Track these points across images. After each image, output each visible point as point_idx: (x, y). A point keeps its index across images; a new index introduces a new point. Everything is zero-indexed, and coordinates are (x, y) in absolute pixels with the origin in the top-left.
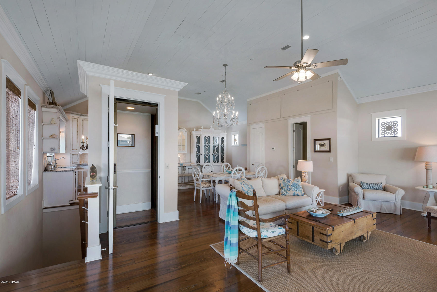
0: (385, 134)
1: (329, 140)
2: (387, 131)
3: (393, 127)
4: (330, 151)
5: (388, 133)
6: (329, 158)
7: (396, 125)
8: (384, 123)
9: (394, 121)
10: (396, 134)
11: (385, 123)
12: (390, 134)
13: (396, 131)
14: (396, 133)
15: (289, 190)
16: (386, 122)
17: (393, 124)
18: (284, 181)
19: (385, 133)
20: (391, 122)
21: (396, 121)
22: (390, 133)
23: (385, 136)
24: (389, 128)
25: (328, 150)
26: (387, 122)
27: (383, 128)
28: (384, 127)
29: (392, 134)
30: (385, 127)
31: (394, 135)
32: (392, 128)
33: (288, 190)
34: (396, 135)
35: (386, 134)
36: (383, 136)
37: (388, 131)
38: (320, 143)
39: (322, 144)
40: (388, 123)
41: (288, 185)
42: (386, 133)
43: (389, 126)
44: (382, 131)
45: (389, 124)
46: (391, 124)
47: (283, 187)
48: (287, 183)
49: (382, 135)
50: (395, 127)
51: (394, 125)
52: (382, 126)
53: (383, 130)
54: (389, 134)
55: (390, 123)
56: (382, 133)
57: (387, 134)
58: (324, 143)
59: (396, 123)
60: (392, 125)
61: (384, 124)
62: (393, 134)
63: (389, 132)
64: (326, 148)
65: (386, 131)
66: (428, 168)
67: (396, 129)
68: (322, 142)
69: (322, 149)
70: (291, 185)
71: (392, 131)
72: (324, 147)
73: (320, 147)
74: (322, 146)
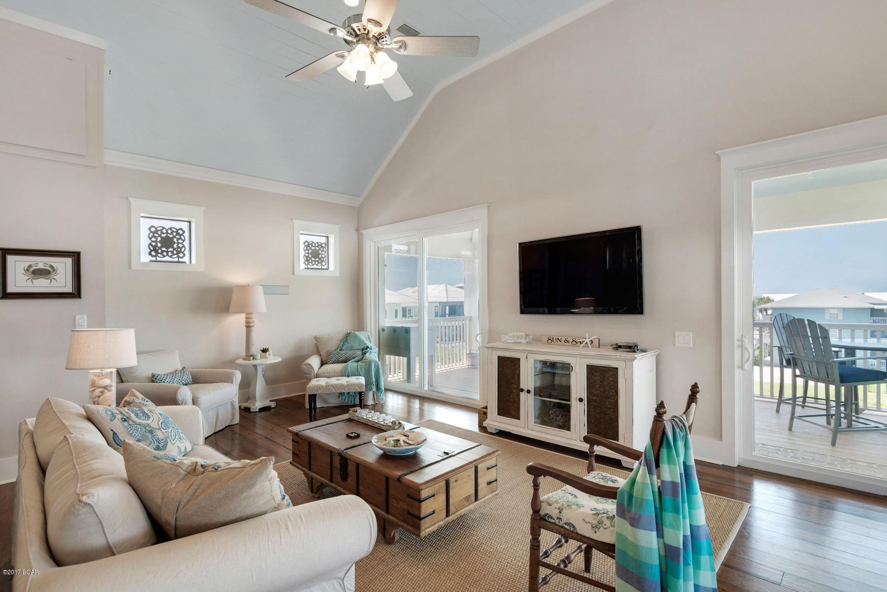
0: (159, 255)
1: (76, 257)
2: (164, 249)
3: (175, 240)
4: (76, 293)
5: (165, 254)
6: (75, 316)
7: (181, 239)
8: (156, 228)
9: (178, 229)
10: (182, 258)
11: (159, 229)
12: (171, 257)
13: (183, 250)
14: (181, 255)
15: (165, 447)
16: (161, 228)
17: (175, 234)
18: (125, 420)
19: (159, 253)
20: (170, 229)
21: (181, 229)
22: (170, 254)
23: (158, 259)
24: (168, 242)
25: (69, 289)
26: (164, 228)
27: (154, 239)
28: (156, 238)
29: (173, 257)
30: (159, 239)
31: (176, 260)
32: (175, 243)
33: (158, 448)
34: (180, 260)
35: (161, 256)
36: (154, 259)
37: (166, 250)
38: (30, 266)
39: (39, 270)
40: (164, 231)
41: (148, 428)
42: (161, 254)
43: (167, 236)
44: (151, 247)
45: (167, 233)
46: (172, 233)
49: (153, 256)
50: (180, 241)
51: (178, 237)
52: (151, 234)
53: (154, 244)
54: (167, 255)
55: (170, 231)
56: (151, 251)
57: (164, 256)
58: (51, 266)
59: (182, 234)
60: (174, 237)
61: (156, 232)
62: (176, 256)
63: (167, 252)
64: (62, 281)
65: (160, 248)
66: (251, 324)
67: (183, 247)
68: (41, 262)
69: (41, 285)
70: (160, 423)
71: (174, 249)
72: (50, 280)
73: (28, 279)
74: (38, 276)
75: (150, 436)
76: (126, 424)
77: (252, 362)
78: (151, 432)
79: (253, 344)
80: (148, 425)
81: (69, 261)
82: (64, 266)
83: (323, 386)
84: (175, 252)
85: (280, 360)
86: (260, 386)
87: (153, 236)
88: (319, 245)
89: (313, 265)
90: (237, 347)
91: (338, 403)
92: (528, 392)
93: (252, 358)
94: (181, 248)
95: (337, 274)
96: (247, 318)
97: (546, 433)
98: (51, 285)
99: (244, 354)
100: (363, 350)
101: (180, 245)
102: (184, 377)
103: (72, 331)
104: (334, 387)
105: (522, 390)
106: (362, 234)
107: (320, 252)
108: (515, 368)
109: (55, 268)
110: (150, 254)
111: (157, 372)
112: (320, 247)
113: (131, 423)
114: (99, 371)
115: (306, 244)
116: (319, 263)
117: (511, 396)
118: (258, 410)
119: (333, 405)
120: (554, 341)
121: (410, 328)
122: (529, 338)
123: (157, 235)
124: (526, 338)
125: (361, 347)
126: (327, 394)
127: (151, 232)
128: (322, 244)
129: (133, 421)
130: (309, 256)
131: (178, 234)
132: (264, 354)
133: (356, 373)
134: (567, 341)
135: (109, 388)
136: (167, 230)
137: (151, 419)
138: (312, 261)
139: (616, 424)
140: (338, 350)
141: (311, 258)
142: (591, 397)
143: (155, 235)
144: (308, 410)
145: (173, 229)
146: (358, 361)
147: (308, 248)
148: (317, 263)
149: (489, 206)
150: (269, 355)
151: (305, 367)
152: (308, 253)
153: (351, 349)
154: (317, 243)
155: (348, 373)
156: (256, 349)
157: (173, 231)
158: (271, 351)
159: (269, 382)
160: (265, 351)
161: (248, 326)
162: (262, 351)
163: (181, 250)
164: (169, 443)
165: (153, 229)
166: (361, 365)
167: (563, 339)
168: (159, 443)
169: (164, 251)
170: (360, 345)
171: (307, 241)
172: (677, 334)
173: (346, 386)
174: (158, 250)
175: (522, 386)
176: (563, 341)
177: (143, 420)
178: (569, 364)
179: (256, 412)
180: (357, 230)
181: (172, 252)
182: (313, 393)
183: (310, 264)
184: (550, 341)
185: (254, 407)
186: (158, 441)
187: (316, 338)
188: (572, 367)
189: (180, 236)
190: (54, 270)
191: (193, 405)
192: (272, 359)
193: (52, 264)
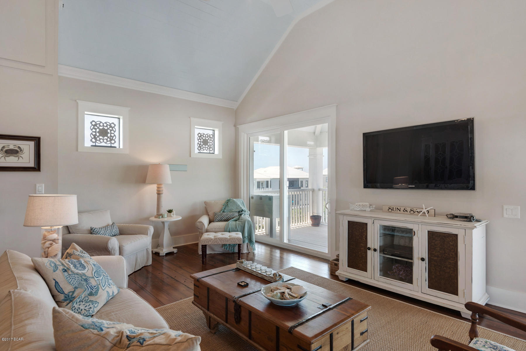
0: (98, 141)
1: (37, 141)
2: (101, 137)
3: (109, 131)
4: (37, 168)
5: (102, 141)
6: (35, 185)
7: (113, 130)
8: (96, 122)
9: (111, 123)
10: (113, 144)
12: (106, 143)
13: (114, 138)
14: (113, 142)
15: (96, 293)
16: (99, 122)
17: (109, 127)
18: (65, 271)
20: (106, 123)
21: (113, 123)
22: (105, 141)
23: (97, 144)
24: (104, 133)
25: (32, 164)
26: (101, 122)
27: (94, 130)
28: (96, 129)
29: (107, 143)
30: (98, 130)
31: (109, 145)
32: (108, 133)
33: (91, 294)
34: (112, 145)
35: (99, 142)
36: (94, 144)
37: (103, 138)
38: (4, 147)
39: (10, 150)
40: (101, 124)
41: (84, 277)
42: (99, 141)
43: (103, 128)
44: (92, 135)
45: (103, 126)
46: (107, 126)
47: (73, 292)
48: (80, 272)
49: (93, 142)
50: (112, 132)
51: (111, 129)
52: (92, 127)
53: (94, 133)
55: (105, 125)
56: (92, 138)
57: (101, 142)
58: (19, 147)
59: (114, 127)
60: (108, 129)
61: (96, 125)
62: (109, 142)
63: (103, 140)
64: (26, 160)
65: (98, 137)
66: (160, 192)
67: (114, 136)
68: (12, 144)
69: (12, 161)
70: (93, 272)
71: (108, 137)
72: (18, 158)
73: (2, 157)
74: (9, 155)
75: (85, 283)
76: (66, 274)
77: (161, 219)
78: (86, 280)
79: (162, 207)
80: (84, 275)
81: (32, 144)
82: (28, 147)
83: (212, 239)
84: (109, 140)
85: (180, 218)
86: (166, 237)
87: (94, 128)
88: (208, 136)
89: (204, 150)
90: (150, 208)
91: (221, 251)
92: (375, 250)
93: (161, 217)
94: (113, 137)
95: (221, 157)
96: (158, 188)
97: (390, 284)
98: (19, 161)
99: (155, 213)
100: (239, 212)
101: (113, 135)
102: (114, 230)
103: (30, 196)
104: (220, 240)
105: (369, 249)
106: (238, 128)
107: (209, 141)
108: (363, 231)
109: (22, 149)
110: (91, 140)
111: (94, 226)
112: (209, 137)
113: (70, 273)
114: (49, 228)
115: (199, 135)
116: (208, 149)
117: (360, 253)
118: (165, 255)
119: (218, 252)
120: (394, 210)
121: (272, 197)
122: (373, 207)
123: (96, 127)
124: (370, 207)
125: (238, 210)
126: (215, 244)
127: (92, 125)
128: (210, 135)
129: (72, 271)
130: (201, 143)
131: (111, 127)
132: (169, 214)
133: (235, 229)
134: (405, 210)
135: (56, 241)
136: (103, 124)
137: (87, 269)
138: (203, 147)
139: (456, 281)
140: (222, 212)
141: (202, 145)
142: (432, 258)
143: (95, 127)
144: (201, 256)
145: (107, 123)
146: (236, 221)
147: (201, 138)
148: (206, 149)
149: (337, 106)
150: (173, 214)
151: (198, 224)
152: (200, 142)
153: (231, 211)
154: (207, 134)
155: (229, 229)
156: (164, 210)
157: (107, 125)
158: (174, 212)
159: (173, 234)
160: (170, 211)
161: (159, 194)
162: (168, 211)
163: (113, 138)
164: (100, 290)
165: (93, 123)
166: (239, 224)
167: (402, 209)
168: (92, 290)
169: (101, 139)
170: (237, 208)
171: (199, 133)
172: (505, 207)
173: (229, 240)
174: (97, 138)
175: (369, 245)
176: (402, 211)
177: (80, 270)
178: (412, 229)
179: (164, 256)
180: (235, 126)
181: (107, 140)
182: (205, 244)
183: (202, 149)
184: (390, 210)
185: (163, 252)
186: (92, 288)
187: (205, 203)
188: (414, 232)
189: (112, 128)
190: (21, 150)
191: (120, 255)
192: (175, 218)
193: (20, 146)
